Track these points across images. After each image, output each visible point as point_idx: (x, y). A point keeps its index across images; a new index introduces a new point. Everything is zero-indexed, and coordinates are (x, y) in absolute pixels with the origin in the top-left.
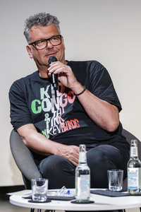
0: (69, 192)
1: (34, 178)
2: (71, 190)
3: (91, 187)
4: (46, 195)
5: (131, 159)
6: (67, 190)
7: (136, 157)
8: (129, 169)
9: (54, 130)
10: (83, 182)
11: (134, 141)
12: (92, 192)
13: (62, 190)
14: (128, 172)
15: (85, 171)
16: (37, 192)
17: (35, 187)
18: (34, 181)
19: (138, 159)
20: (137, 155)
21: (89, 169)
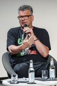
0: (26, 79)
1: (12, 74)
2: (27, 78)
3: (35, 77)
4: (17, 81)
5: (51, 66)
6: (25, 79)
7: (53, 65)
8: (50, 70)
9: (26, 53)
10: (31, 75)
11: (52, 58)
12: (35, 79)
13: (23, 78)
14: (50, 71)
15: (32, 71)
16: (13, 80)
17: (12, 78)
18: (12, 75)
19: (53, 66)
20: (53, 64)
21: (34, 70)
